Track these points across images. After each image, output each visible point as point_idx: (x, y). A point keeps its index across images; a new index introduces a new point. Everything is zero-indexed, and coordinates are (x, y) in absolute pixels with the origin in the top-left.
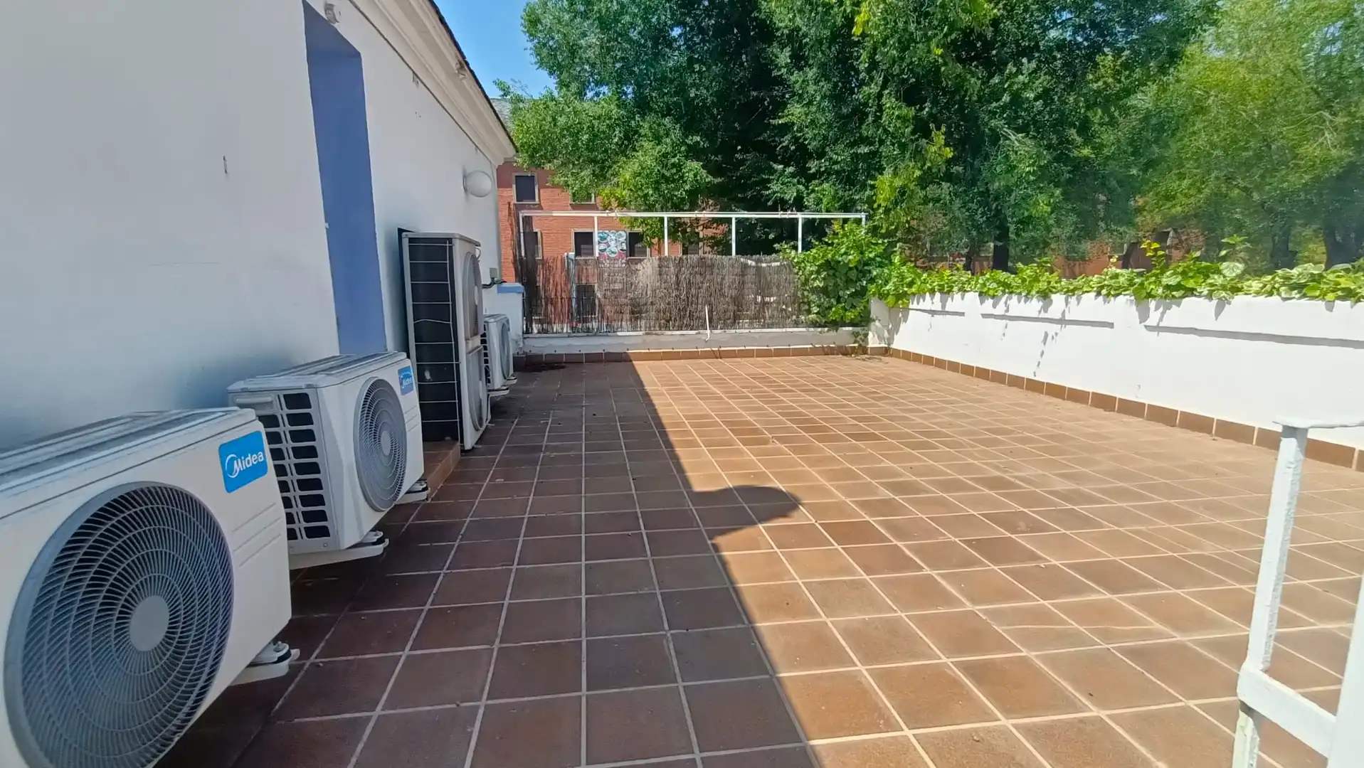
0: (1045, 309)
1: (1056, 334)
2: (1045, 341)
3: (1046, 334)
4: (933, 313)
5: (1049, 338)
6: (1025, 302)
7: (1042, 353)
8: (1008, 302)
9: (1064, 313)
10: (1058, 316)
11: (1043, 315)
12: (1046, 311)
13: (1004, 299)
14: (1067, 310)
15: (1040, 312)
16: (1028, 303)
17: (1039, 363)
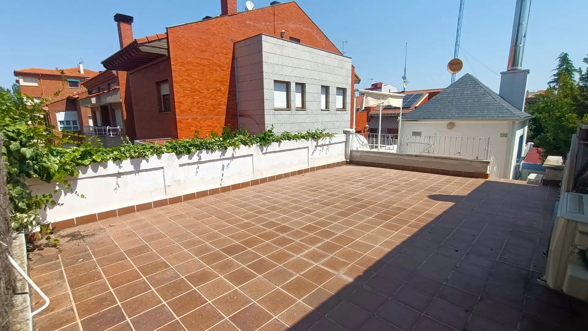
0: (223, 154)
1: (229, 164)
2: (223, 169)
3: (223, 166)
4: (119, 175)
5: (225, 167)
6: (212, 153)
7: (223, 175)
8: (200, 155)
9: (233, 154)
10: (231, 156)
11: (222, 157)
12: (224, 155)
13: (197, 153)
14: (234, 153)
15: (221, 156)
16: (213, 153)
17: (222, 179)
